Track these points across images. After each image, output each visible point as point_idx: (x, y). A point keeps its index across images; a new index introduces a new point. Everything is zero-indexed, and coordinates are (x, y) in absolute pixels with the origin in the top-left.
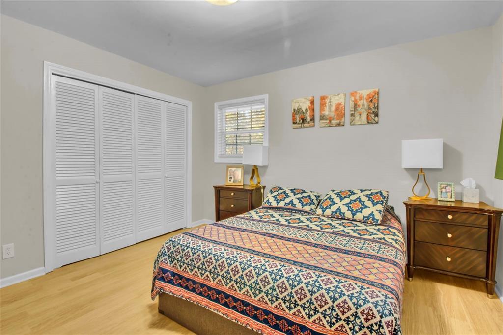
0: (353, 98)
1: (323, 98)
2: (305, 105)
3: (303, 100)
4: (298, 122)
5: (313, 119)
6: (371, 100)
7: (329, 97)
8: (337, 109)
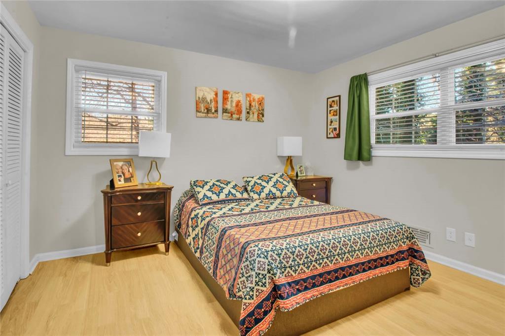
0: (248, 99)
1: (225, 93)
2: (210, 96)
3: (208, 90)
4: (203, 111)
5: (216, 111)
6: (260, 104)
7: (231, 93)
8: (237, 106)
